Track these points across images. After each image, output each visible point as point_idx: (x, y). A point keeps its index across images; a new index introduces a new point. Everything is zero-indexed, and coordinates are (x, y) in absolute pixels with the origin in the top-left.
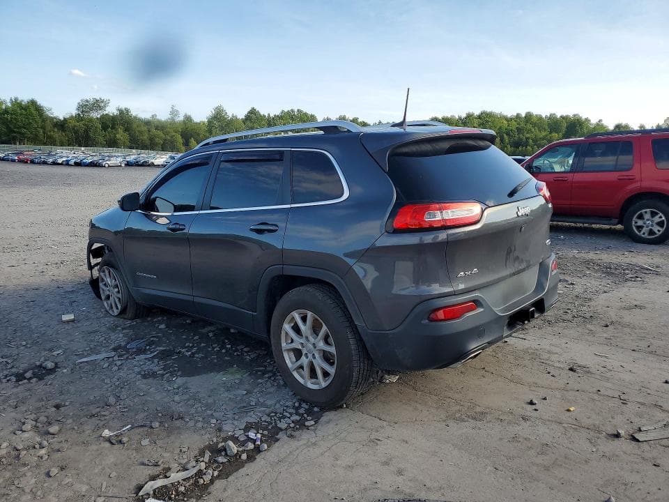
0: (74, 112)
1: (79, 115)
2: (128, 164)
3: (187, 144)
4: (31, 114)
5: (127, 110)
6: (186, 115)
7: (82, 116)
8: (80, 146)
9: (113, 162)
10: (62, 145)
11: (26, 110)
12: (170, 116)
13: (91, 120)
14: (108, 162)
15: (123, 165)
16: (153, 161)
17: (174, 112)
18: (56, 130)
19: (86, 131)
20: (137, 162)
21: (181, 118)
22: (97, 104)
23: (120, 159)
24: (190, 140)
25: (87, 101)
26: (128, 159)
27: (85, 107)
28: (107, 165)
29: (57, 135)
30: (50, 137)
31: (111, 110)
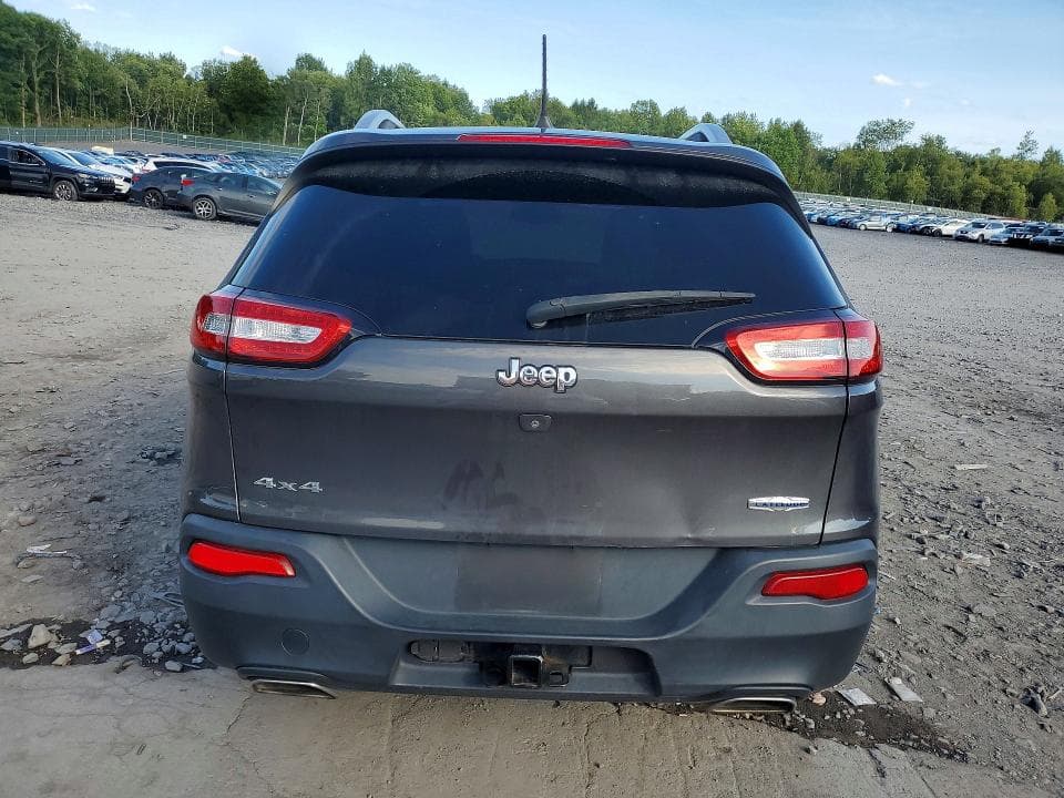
0: (853, 141)
1: (859, 146)
2: (899, 229)
3: (1034, 203)
4: (789, 143)
5: (940, 140)
6: (1050, 151)
7: (862, 147)
8: (846, 194)
9: (875, 223)
10: (821, 190)
11: (783, 137)
12: (1017, 152)
13: (873, 155)
14: (867, 223)
15: (889, 230)
16: (941, 227)
17: (1027, 145)
18: (819, 168)
19: (860, 173)
20: (914, 227)
21: (1038, 156)
22: (892, 130)
23: (888, 220)
24: (1046, 196)
25: (877, 124)
26: (902, 220)
27: (873, 133)
28: (863, 228)
29: (818, 175)
30: (807, 179)
31: (913, 139)
